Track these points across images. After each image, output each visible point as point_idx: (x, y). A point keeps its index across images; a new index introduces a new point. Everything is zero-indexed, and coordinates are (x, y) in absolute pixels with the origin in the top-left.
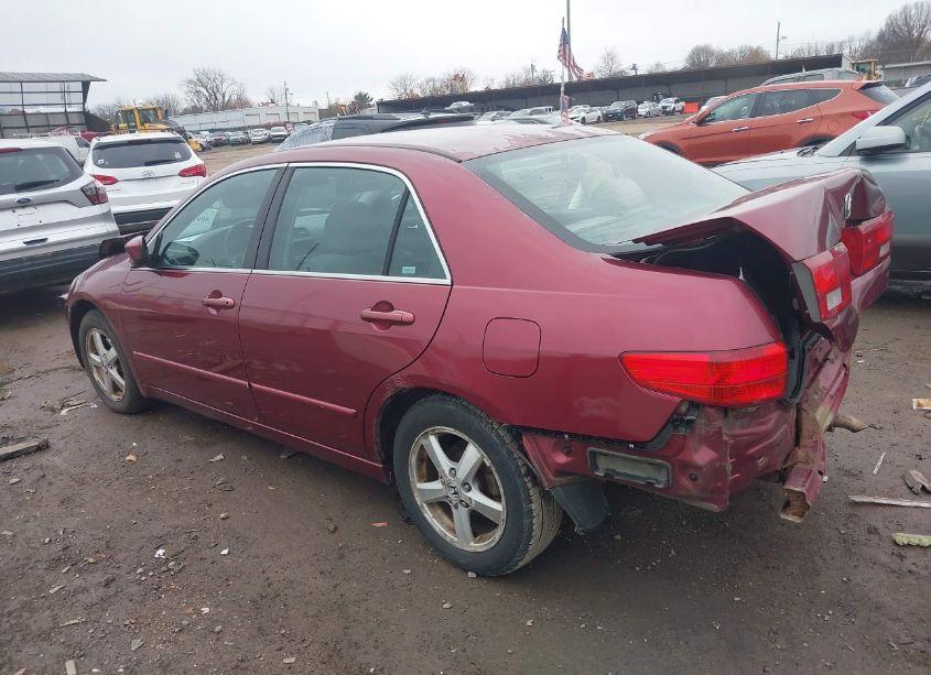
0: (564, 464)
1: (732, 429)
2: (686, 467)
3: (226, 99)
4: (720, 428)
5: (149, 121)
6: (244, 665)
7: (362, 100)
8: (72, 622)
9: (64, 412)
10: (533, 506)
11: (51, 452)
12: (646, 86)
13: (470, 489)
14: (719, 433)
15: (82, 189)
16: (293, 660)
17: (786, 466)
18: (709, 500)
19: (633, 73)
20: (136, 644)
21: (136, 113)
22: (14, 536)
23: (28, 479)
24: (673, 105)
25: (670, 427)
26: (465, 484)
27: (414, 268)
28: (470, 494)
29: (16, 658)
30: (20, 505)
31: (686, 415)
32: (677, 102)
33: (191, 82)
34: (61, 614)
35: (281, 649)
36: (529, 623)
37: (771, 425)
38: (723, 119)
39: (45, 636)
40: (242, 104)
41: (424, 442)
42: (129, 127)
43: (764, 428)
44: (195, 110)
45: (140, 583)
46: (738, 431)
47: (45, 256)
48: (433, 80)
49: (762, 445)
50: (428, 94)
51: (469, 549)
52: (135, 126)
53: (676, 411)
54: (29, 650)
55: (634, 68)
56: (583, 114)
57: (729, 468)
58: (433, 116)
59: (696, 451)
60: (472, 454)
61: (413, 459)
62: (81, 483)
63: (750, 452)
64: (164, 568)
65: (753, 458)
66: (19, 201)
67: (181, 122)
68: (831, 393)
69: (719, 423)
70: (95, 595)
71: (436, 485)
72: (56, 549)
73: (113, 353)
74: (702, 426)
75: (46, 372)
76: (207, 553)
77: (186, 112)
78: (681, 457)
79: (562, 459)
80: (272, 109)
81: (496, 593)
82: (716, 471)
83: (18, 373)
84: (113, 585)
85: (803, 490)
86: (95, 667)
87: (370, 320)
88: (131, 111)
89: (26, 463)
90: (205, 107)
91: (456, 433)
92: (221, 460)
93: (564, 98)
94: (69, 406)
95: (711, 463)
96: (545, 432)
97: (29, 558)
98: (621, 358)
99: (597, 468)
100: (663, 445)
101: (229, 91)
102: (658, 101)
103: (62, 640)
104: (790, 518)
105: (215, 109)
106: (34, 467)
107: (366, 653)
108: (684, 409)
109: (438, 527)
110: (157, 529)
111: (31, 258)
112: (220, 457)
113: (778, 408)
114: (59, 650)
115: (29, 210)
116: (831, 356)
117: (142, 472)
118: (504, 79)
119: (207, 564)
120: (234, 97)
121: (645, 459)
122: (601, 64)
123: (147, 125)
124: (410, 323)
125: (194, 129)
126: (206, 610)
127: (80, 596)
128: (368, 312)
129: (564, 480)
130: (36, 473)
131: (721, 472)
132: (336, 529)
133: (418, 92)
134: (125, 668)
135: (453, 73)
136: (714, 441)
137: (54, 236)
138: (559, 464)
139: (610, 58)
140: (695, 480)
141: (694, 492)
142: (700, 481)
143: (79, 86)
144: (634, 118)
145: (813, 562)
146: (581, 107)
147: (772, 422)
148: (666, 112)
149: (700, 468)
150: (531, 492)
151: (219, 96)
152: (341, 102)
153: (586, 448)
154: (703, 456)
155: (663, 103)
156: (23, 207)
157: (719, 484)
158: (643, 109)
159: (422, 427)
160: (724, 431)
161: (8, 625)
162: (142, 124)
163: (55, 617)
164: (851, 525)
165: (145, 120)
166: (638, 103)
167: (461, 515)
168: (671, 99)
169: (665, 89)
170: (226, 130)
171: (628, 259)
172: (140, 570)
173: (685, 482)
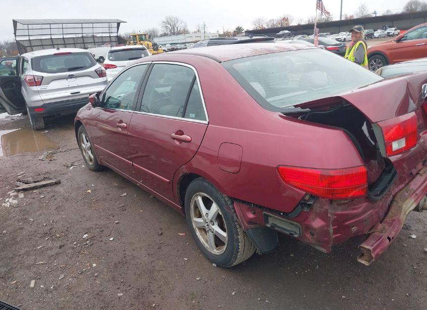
0: (252, 218)
1: (334, 211)
2: (308, 228)
3: (179, 30)
4: (327, 210)
5: (142, 40)
6: (100, 294)
7: (239, 31)
8: (41, 263)
9: (71, 168)
10: (239, 237)
11: (61, 185)
12: (380, 22)
13: (214, 224)
14: (326, 212)
15: (95, 71)
16: (121, 294)
17: (370, 232)
18: (322, 246)
19: (374, 15)
20: (62, 276)
21: (137, 36)
22: (34, 221)
23: (48, 196)
24: (393, 32)
25: (300, 207)
26: (211, 221)
27: (194, 115)
28: (213, 227)
29: (15, 275)
30: (40, 207)
31: (308, 201)
32: (396, 30)
33: (164, 22)
34: (38, 258)
35: (119, 288)
36: (233, 294)
37: (360, 210)
38: (412, 39)
39: (29, 267)
40: (185, 32)
41: (196, 199)
42: (134, 42)
43: (355, 211)
44: (165, 35)
45: (73, 248)
46: (339, 212)
47: (79, 99)
48: (273, 20)
49: (354, 221)
50: (270, 27)
51: (213, 253)
52: (137, 42)
53: (303, 198)
54: (21, 272)
55: (375, 13)
56: (345, 37)
57: (331, 231)
58: (254, 38)
59: (314, 220)
60: (214, 207)
61: (192, 207)
62: (67, 200)
63: (347, 223)
64: (84, 243)
65: (349, 227)
66: (69, 75)
67: (156, 40)
68: (417, 192)
69: (327, 207)
70: (54, 252)
71: (200, 220)
72: (47, 229)
73: (89, 144)
74: (317, 207)
75: (71, 150)
76: (104, 239)
77: (162, 36)
78: (306, 223)
79: (251, 216)
80: (198, 34)
81: (224, 275)
82: (324, 232)
83: (61, 149)
84: (63, 248)
85: (371, 248)
86: (42, 285)
87: (174, 139)
88: (135, 36)
89: (49, 189)
90: (169, 33)
91: (208, 197)
92: (125, 196)
93: (316, 29)
94: (74, 165)
95: (322, 227)
96: (243, 202)
97: (35, 232)
98: (277, 168)
99: (268, 222)
100: (296, 216)
101: (180, 27)
102: (386, 29)
103: (34, 270)
104: (363, 262)
105: (174, 34)
106: (52, 191)
107: (155, 297)
108: (307, 198)
109: (202, 240)
110: (89, 224)
111: (73, 100)
112: (125, 194)
113: (366, 201)
114: (32, 274)
115: (73, 79)
116: (421, 172)
117: (91, 198)
118: (308, 19)
119: (102, 244)
120: (182, 29)
121: (289, 221)
122: (358, 11)
123: (141, 42)
124: (190, 142)
125: (163, 43)
126: (94, 265)
127: (49, 251)
128: (173, 135)
129: (253, 226)
130: (52, 194)
131: (326, 233)
132: (162, 234)
133: (265, 26)
134: (54, 287)
135: (282, 17)
136: (324, 216)
137: (83, 91)
138: (250, 218)
139: (363, 8)
140: (313, 235)
141: (313, 241)
142: (315, 236)
143: (115, 25)
144: (372, 38)
145: (393, 282)
146: (344, 33)
147: (362, 208)
148: (389, 35)
149: (315, 230)
150: (239, 230)
151: (176, 29)
152: (230, 31)
153: (262, 212)
154: (317, 223)
155: (388, 31)
156: (71, 78)
157: (326, 239)
158: (376, 34)
159: (195, 192)
160: (329, 211)
161: (17, 260)
162: (140, 41)
163: (35, 259)
164: (421, 264)
165: (141, 39)
166: (375, 31)
167: (210, 236)
168: (394, 29)
169: (390, 24)
170: (177, 44)
171: (290, 116)
172: (75, 243)
173: (308, 236)
